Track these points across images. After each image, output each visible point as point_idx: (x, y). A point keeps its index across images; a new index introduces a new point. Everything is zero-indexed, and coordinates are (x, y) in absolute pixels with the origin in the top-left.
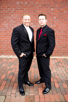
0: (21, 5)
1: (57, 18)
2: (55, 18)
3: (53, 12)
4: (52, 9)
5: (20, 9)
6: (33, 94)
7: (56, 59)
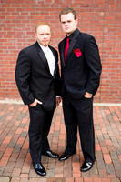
0: (43, 5)
1: (109, 30)
2: (106, 30)
3: (103, 18)
4: (102, 14)
5: (42, 14)
6: (61, 176)
7: (108, 108)
